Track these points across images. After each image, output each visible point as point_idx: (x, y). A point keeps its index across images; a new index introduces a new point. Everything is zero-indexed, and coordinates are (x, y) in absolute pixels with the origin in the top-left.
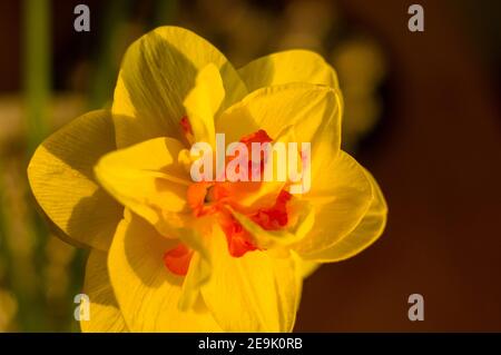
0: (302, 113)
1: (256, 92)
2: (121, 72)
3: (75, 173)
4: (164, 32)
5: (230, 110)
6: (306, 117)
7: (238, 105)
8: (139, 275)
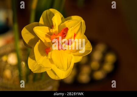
0: (76, 26)
1: (67, 21)
2: (42, 16)
3: (31, 34)
4: (51, 10)
5: (62, 24)
6: (76, 27)
7: (63, 23)
8: (40, 53)
